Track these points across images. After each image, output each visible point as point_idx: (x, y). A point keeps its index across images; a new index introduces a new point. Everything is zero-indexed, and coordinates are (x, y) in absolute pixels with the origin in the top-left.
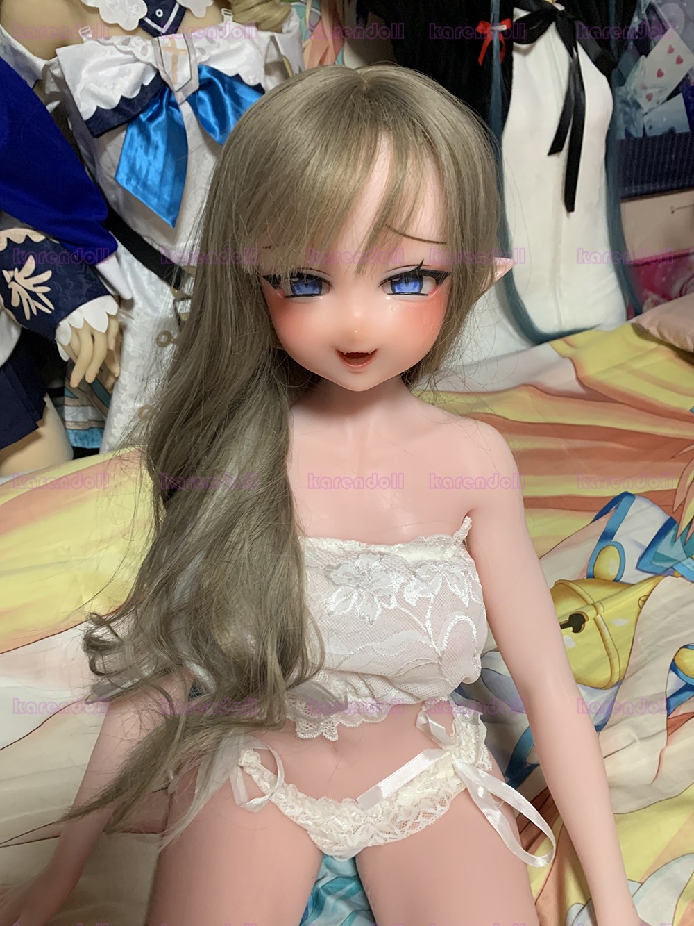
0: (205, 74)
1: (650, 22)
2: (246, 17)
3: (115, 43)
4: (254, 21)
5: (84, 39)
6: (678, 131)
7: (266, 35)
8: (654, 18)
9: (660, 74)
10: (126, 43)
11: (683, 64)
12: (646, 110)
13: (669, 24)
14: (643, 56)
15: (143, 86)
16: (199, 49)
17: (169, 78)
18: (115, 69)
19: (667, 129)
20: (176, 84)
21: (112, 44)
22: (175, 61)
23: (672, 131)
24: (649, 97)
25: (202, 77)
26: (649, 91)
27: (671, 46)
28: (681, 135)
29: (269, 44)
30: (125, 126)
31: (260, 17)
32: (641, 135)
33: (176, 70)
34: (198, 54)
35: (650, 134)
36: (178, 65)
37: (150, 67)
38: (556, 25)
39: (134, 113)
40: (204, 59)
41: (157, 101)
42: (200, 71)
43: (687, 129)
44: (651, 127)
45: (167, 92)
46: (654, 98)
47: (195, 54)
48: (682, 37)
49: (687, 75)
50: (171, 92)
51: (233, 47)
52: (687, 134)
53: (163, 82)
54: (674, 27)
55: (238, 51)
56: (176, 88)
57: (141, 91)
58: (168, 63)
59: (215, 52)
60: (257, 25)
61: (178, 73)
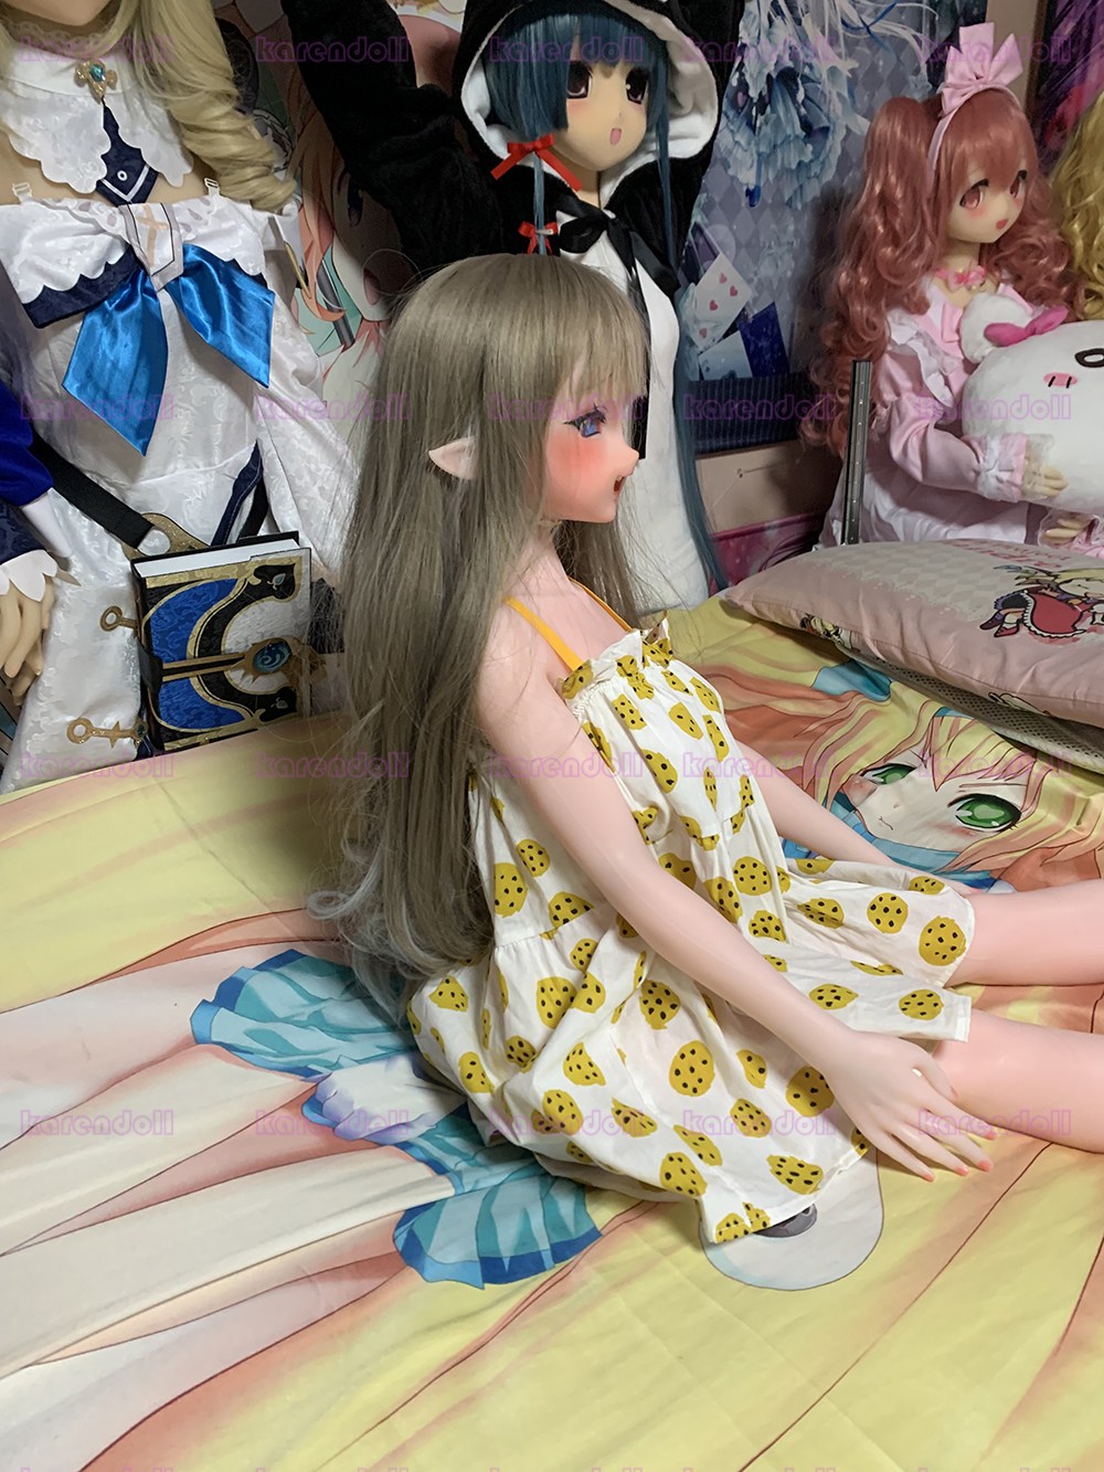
0: (192, 256)
1: (697, 244)
2: (241, 191)
3: (70, 207)
4: (251, 197)
5: (21, 199)
6: (739, 376)
7: (263, 216)
8: (701, 241)
9: (713, 306)
10: (85, 208)
11: (739, 297)
12: (701, 348)
13: (719, 249)
14: (692, 284)
15: (107, 266)
16: (183, 224)
17: (146, 258)
18: (68, 241)
19: (726, 373)
20: (153, 265)
21: (66, 208)
22: (152, 237)
23: (732, 374)
24: (703, 333)
25: (188, 260)
26: (703, 326)
27: (722, 275)
28: (742, 380)
29: (266, 228)
30: (81, 314)
31: (257, 193)
32: (697, 378)
33: (153, 248)
34: (182, 231)
35: (707, 377)
36: (156, 242)
37: (118, 242)
38: (608, 234)
39: (99, 299)
40: (190, 237)
41: (127, 286)
42: (185, 252)
43: (749, 374)
44: (708, 369)
45: (141, 275)
46: (709, 333)
47: (178, 230)
48: (734, 265)
49: (744, 309)
50: (146, 274)
51: (225, 226)
52: (749, 380)
53: (137, 260)
54: (724, 253)
55: (230, 232)
56: (152, 271)
57: (105, 270)
58: (144, 238)
59: (202, 230)
60: (252, 203)
61: (156, 251)
